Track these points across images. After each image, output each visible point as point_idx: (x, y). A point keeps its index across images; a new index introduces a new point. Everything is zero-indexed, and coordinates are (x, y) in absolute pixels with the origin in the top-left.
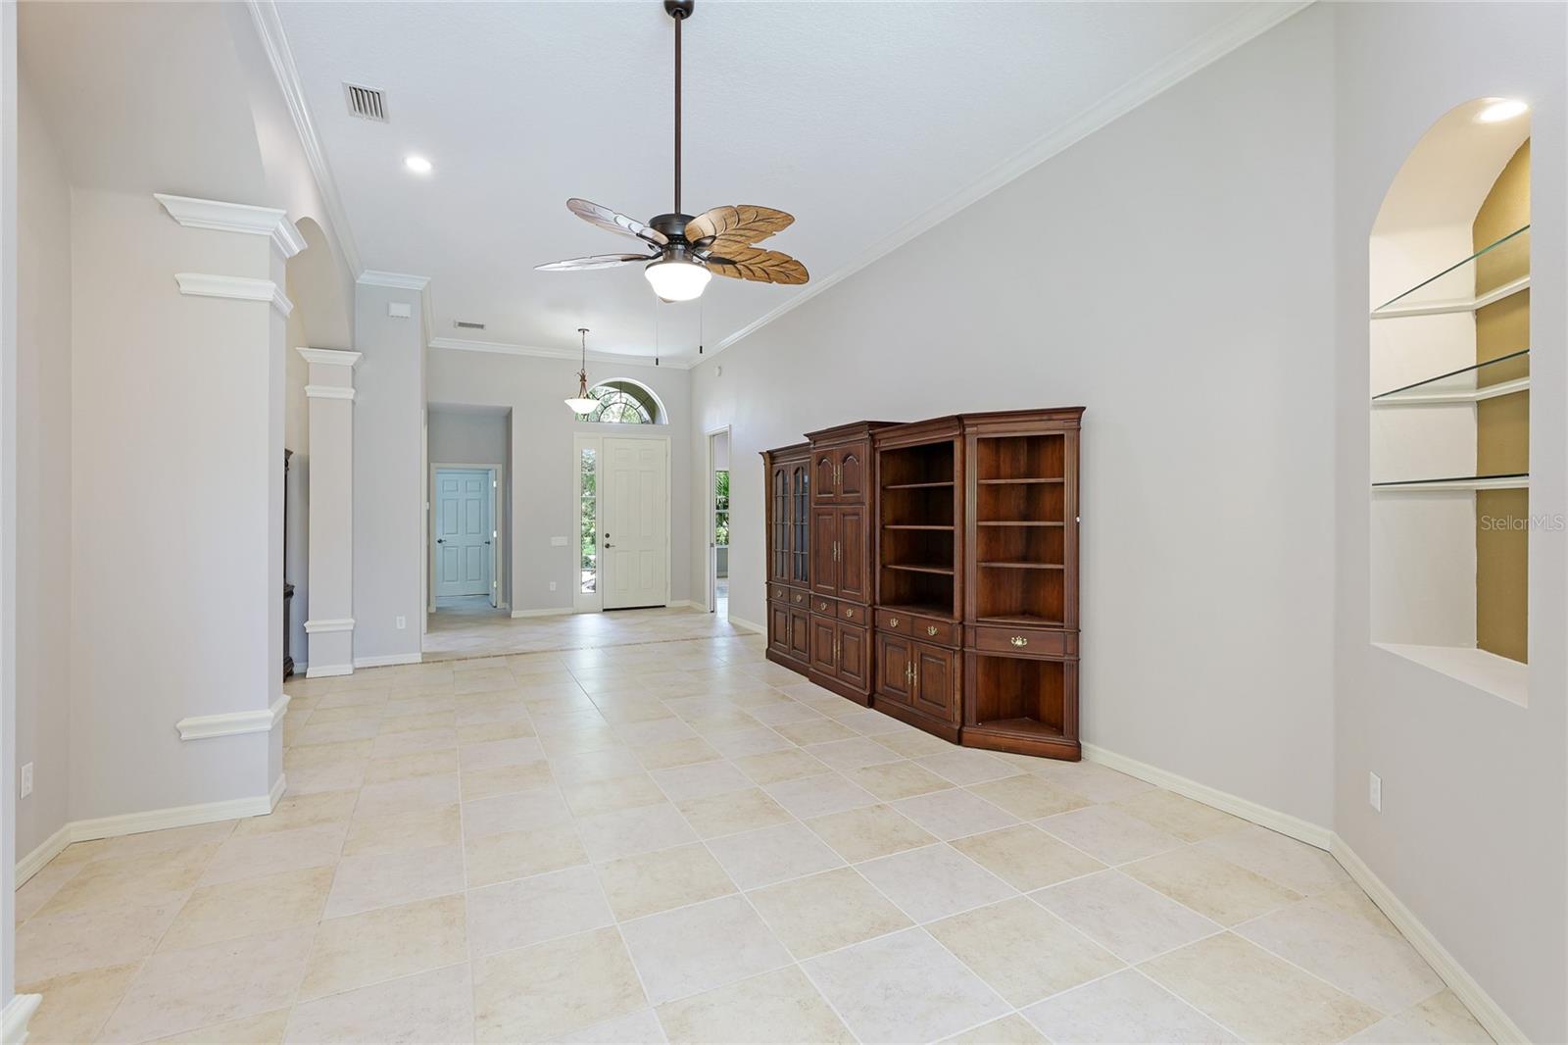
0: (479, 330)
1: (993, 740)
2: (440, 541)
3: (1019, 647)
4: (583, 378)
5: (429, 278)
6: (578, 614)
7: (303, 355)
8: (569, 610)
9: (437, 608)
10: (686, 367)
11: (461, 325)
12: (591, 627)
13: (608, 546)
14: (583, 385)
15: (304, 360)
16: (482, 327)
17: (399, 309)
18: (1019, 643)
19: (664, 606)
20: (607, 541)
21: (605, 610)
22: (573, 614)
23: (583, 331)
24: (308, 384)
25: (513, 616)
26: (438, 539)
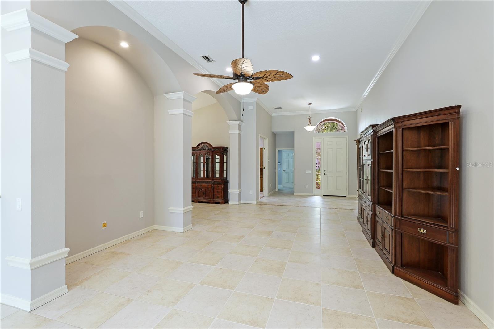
0: (281, 109)
1: (408, 276)
2: (284, 171)
3: (422, 234)
4: (310, 120)
5: (257, 98)
6: (315, 196)
7: (228, 123)
8: (312, 194)
9: (278, 190)
10: (354, 110)
11: (276, 108)
12: (317, 200)
13: (325, 174)
14: (310, 121)
15: (228, 124)
16: (281, 108)
17: (251, 108)
18: (422, 231)
19: (346, 196)
20: (324, 172)
21: (324, 195)
22: (313, 196)
23: (310, 104)
24: (229, 130)
25: (294, 194)
26: (284, 170)
